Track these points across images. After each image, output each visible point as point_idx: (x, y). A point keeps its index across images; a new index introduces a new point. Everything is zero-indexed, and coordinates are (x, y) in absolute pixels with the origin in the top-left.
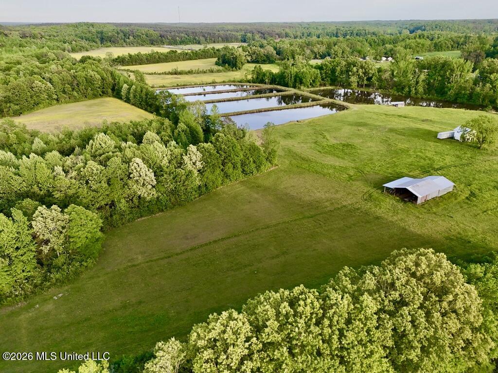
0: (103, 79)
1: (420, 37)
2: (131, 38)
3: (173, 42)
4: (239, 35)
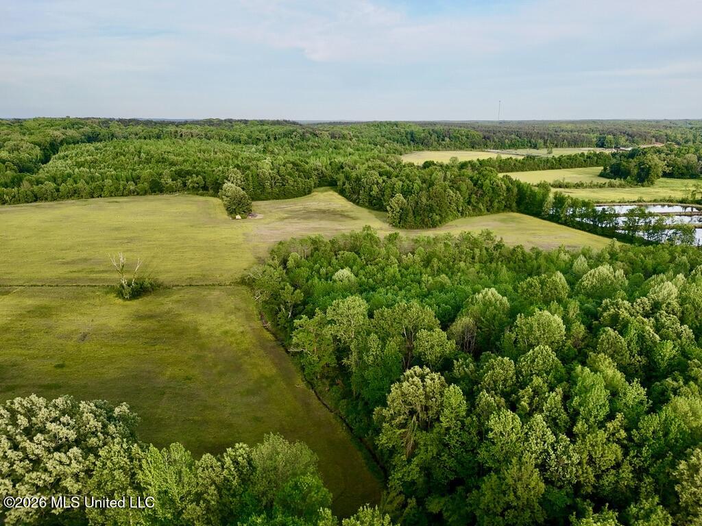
2: (447, 139)
3: (501, 145)
4: (594, 137)
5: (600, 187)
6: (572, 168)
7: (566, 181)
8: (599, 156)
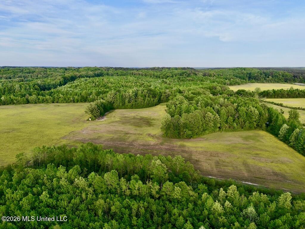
0: (260, 114)
2: (270, 77)
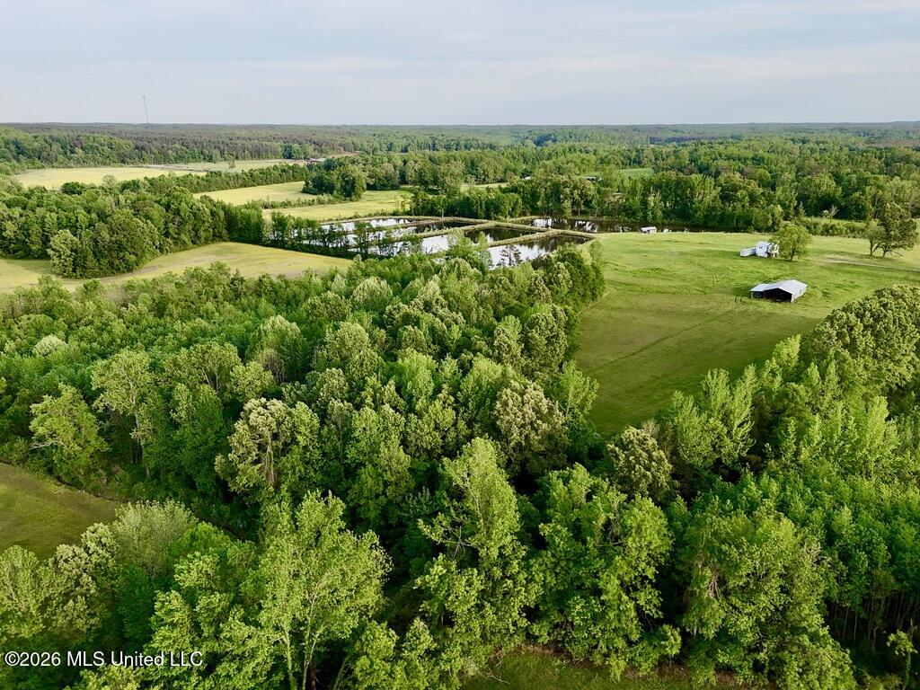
1: (570, 150)
2: (80, 151)
3: (162, 158)
4: (278, 146)
5: (310, 205)
6: (267, 184)
7: (271, 200)
8: (293, 168)
